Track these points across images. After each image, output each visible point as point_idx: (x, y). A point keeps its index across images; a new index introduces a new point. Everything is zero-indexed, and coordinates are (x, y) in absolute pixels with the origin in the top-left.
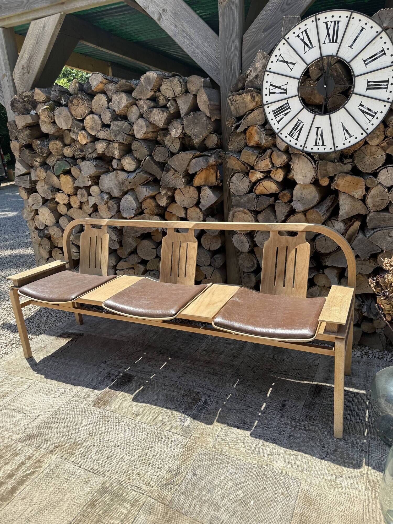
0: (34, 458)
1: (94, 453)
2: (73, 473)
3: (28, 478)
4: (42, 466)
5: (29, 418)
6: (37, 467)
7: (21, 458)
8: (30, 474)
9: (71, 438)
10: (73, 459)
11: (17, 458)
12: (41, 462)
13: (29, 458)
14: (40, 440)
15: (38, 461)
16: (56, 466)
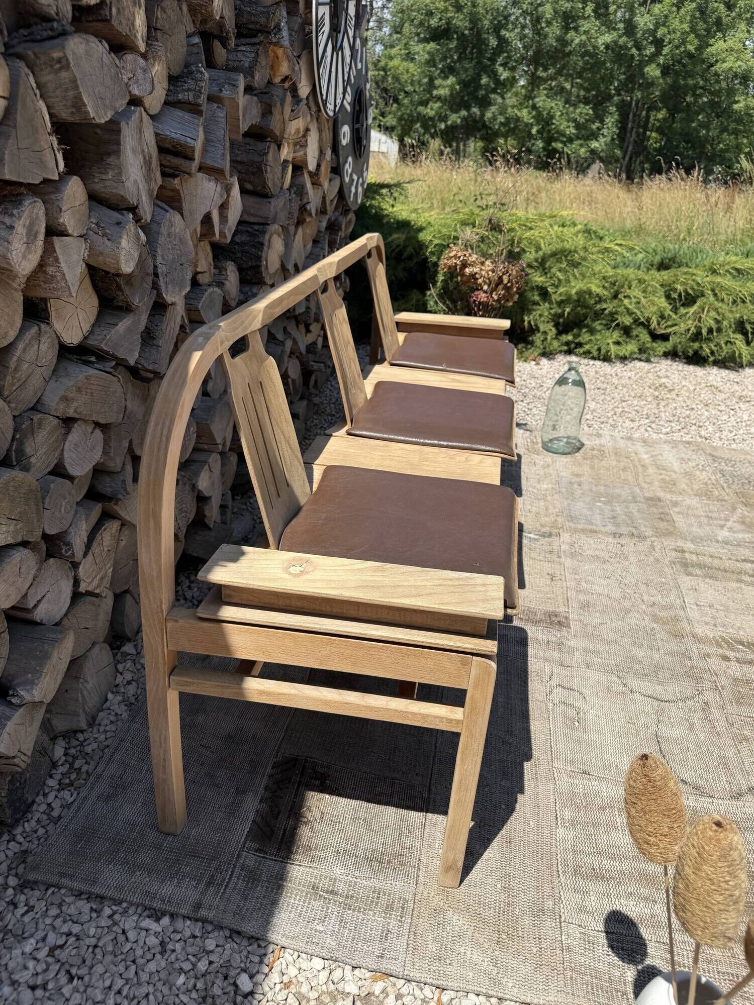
0: (720, 651)
1: (652, 598)
2: (697, 605)
3: (748, 643)
4: (721, 637)
5: (659, 713)
6: (727, 642)
7: (735, 670)
8: (742, 644)
9: (653, 629)
10: (682, 613)
11: (738, 675)
12: (717, 641)
13: (726, 658)
14: (689, 663)
15: (719, 645)
16: (707, 624)
